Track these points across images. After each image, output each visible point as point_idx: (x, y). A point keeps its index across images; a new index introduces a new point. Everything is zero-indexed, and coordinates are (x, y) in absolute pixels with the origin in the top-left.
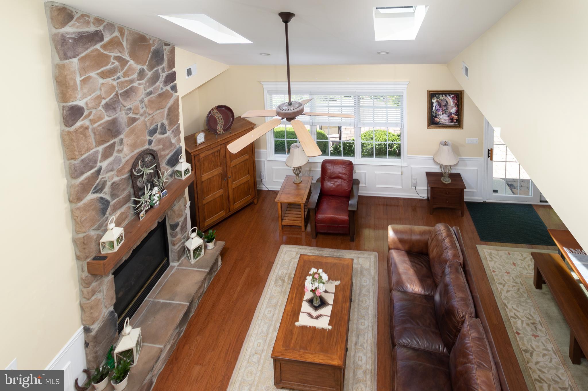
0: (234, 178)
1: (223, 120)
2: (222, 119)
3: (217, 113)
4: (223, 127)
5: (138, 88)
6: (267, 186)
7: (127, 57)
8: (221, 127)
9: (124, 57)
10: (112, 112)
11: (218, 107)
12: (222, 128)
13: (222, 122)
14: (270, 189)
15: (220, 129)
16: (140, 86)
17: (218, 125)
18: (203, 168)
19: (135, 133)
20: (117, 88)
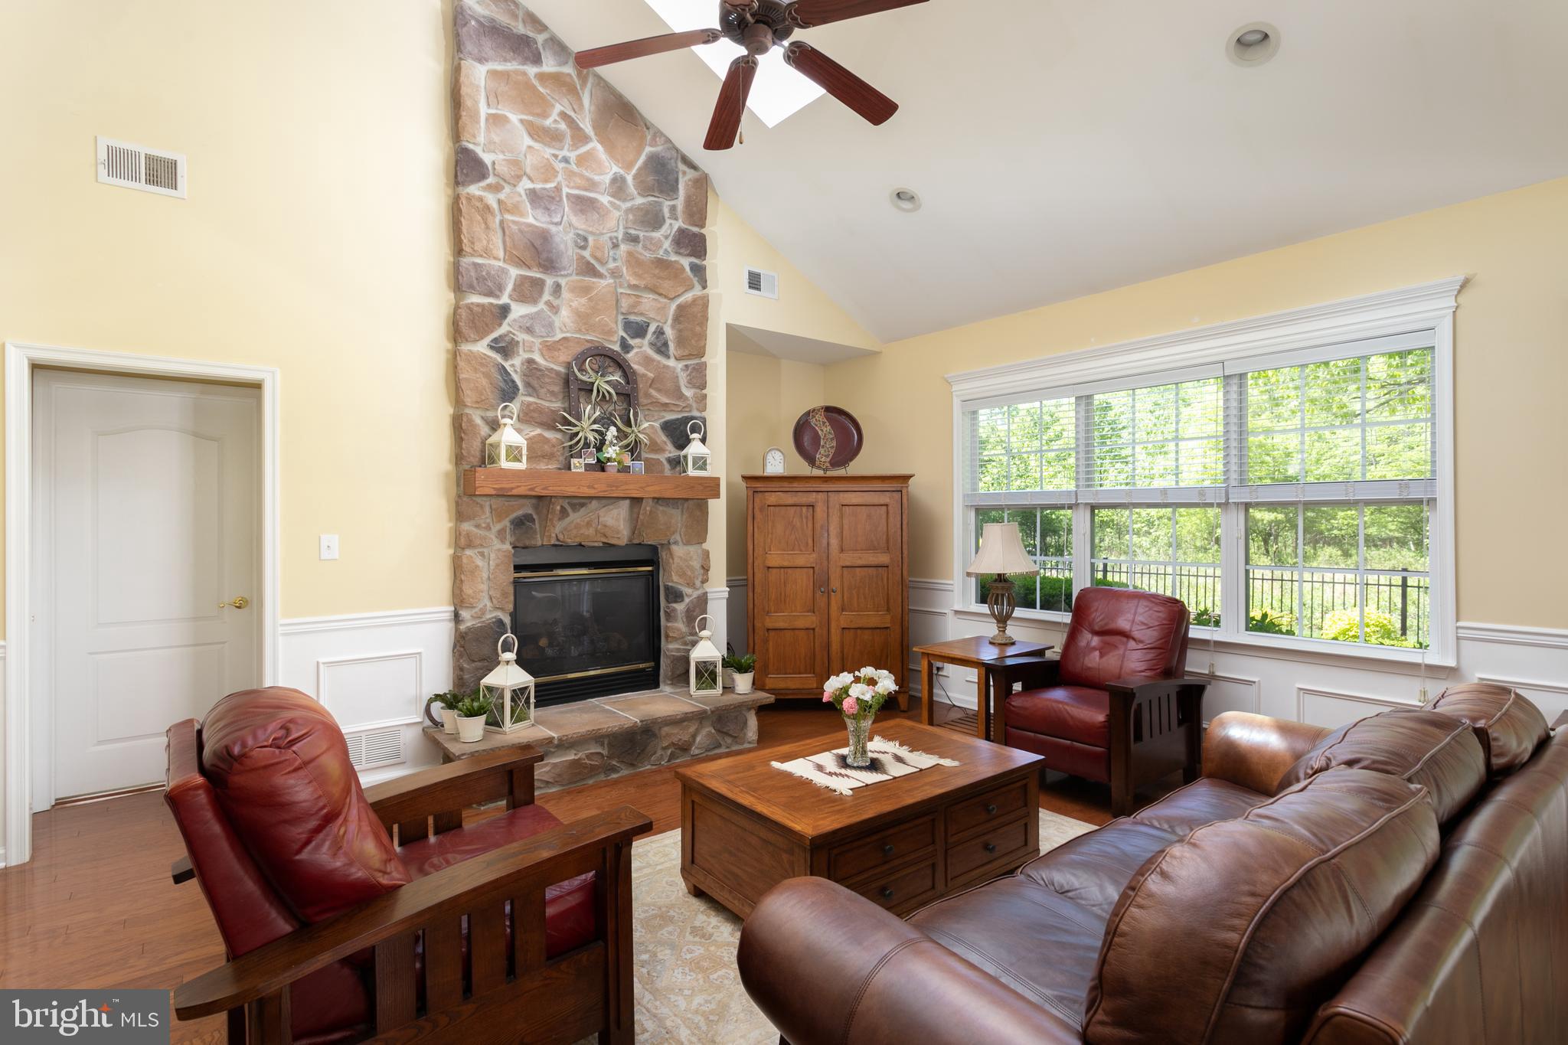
0: (846, 600)
1: (834, 444)
2: (832, 439)
3: (824, 423)
4: (831, 456)
5: (608, 212)
6: (949, 694)
7: (587, 127)
8: (827, 456)
9: (582, 125)
10: (542, 213)
11: (829, 410)
12: (828, 460)
13: (833, 447)
14: (956, 704)
15: (823, 460)
16: (614, 211)
17: (822, 450)
18: (772, 534)
19: (590, 296)
20: (560, 176)
